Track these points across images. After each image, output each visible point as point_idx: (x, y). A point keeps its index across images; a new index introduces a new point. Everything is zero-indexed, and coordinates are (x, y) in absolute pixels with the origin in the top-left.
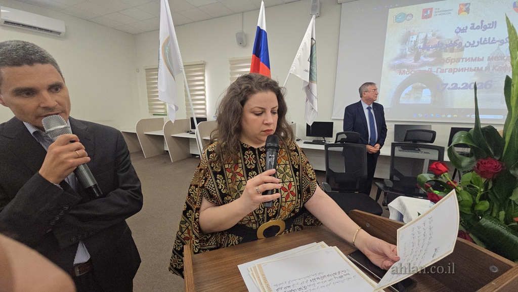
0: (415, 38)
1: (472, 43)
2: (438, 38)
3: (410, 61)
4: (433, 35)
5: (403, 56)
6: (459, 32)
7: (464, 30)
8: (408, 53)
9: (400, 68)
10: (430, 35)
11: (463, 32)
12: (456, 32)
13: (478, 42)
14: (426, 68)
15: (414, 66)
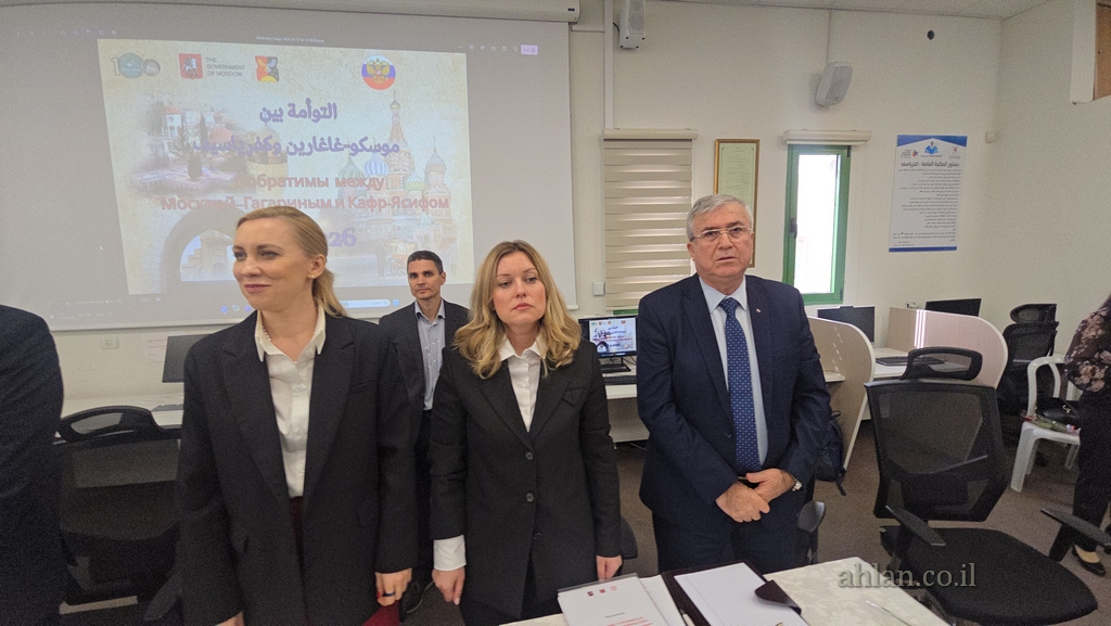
0: (177, 121)
1: (299, 146)
2: (229, 127)
3: (181, 176)
4: (217, 119)
5: (159, 163)
6: (268, 120)
7: (277, 117)
8: (171, 155)
9: (160, 191)
10: (209, 119)
11: (277, 121)
12: (261, 118)
13: (309, 145)
14: (221, 196)
15: (192, 189)
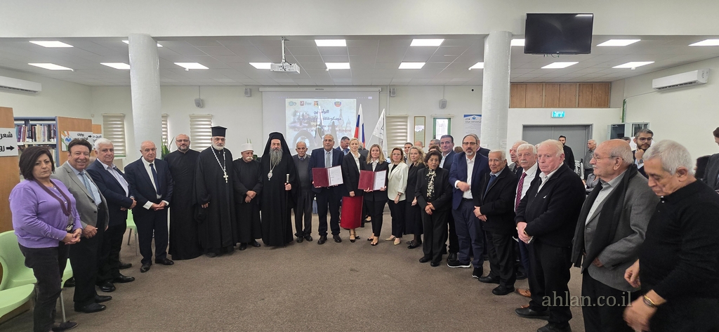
0: (298, 114)
2: (308, 115)
3: (298, 125)
5: (294, 122)
8: (297, 121)
9: (294, 128)
10: (304, 113)
11: (317, 114)
12: (314, 113)
14: (305, 129)
15: (300, 127)
